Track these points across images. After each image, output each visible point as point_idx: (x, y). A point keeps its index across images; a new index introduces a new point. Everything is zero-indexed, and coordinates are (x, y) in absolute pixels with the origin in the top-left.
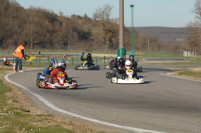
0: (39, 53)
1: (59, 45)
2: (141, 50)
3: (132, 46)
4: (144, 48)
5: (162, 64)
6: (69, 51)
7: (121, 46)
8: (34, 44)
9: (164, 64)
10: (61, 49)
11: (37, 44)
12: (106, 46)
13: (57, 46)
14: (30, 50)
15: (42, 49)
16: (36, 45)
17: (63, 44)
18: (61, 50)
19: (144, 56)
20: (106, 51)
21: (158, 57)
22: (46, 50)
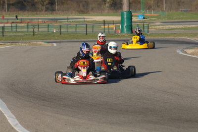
0: (17, 17)
1: (43, 5)
2: (154, 10)
3: (142, 5)
4: (158, 6)
5: (182, 29)
6: (57, 14)
7: (125, 8)
8: (9, 5)
9: (185, 29)
10: (46, 11)
11: (13, 5)
12: (107, 5)
13: (40, 6)
14: (4, 13)
15: (20, 12)
16: (11, 6)
17: (49, 3)
18: (46, 13)
19: (159, 17)
20: (106, 11)
21: (176, 19)
22: (26, 13)
